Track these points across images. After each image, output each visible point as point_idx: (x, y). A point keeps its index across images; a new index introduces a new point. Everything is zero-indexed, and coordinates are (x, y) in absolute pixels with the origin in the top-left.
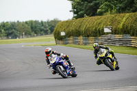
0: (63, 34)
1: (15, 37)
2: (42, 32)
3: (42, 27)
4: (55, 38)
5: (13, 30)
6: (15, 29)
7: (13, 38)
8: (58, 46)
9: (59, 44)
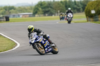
0: (93, 12)
1: (51, 14)
2: (75, 10)
3: (75, 6)
4: (87, 16)
5: (50, 9)
6: (51, 7)
7: (49, 15)
8: (89, 23)
9: (90, 21)
